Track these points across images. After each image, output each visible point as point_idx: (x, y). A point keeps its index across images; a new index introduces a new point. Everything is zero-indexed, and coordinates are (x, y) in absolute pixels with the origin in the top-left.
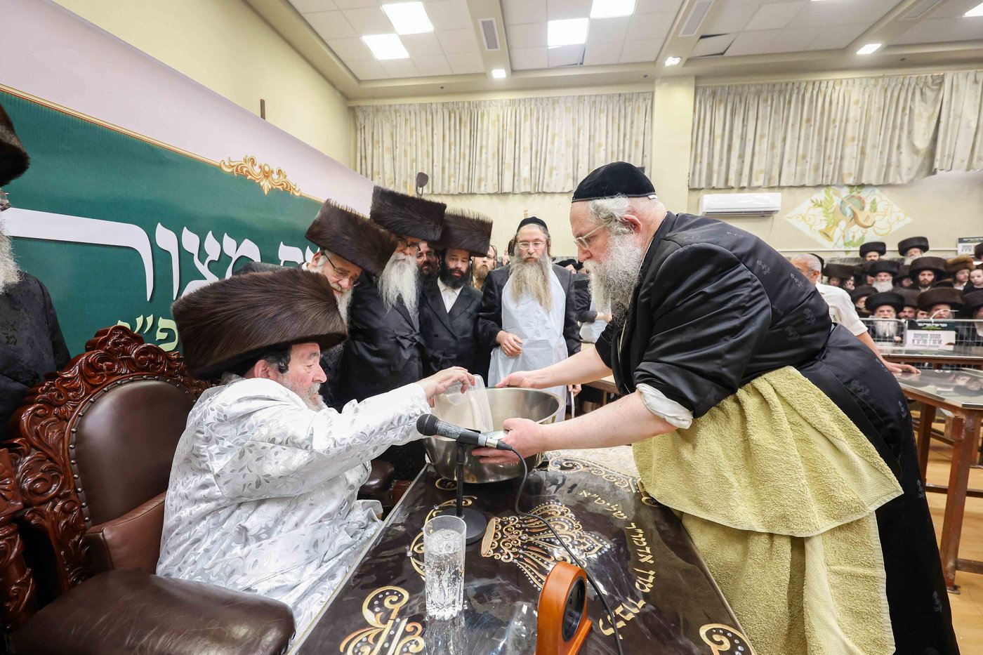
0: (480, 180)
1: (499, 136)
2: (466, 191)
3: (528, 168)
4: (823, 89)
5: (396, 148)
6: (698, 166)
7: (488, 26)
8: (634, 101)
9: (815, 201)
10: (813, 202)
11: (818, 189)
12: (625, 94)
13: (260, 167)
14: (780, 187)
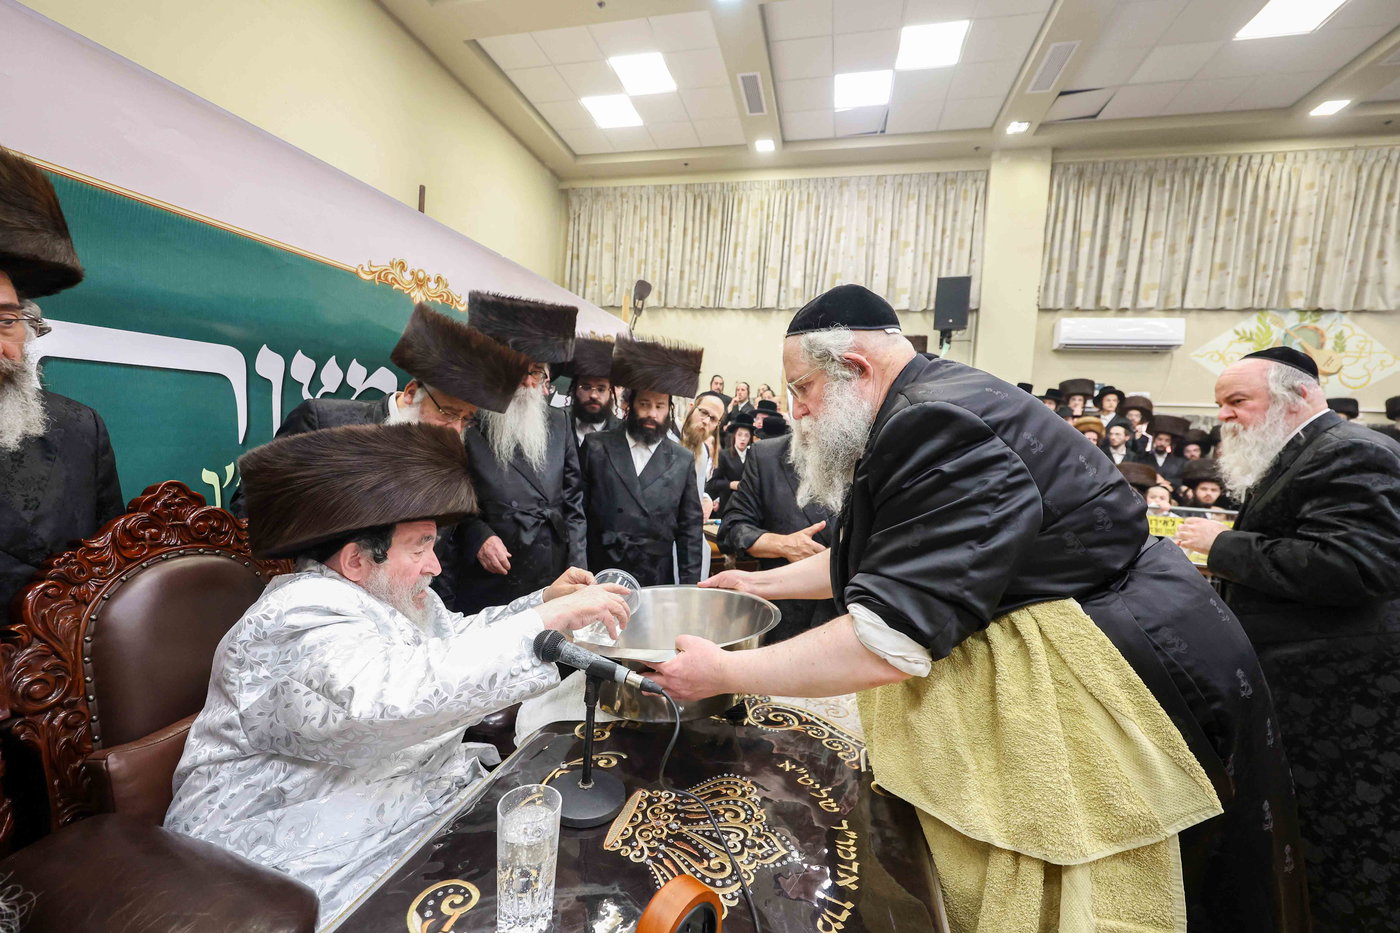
0: (732, 290)
1: (761, 230)
2: (711, 305)
3: (800, 274)
4: (1255, 167)
5: (620, 244)
6: (1053, 276)
7: (750, 84)
8: (959, 182)
9: (1240, 331)
10: (1237, 333)
11: (1246, 315)
12: (946, 173)
13: (412, 273)
14: (1183, 310)
